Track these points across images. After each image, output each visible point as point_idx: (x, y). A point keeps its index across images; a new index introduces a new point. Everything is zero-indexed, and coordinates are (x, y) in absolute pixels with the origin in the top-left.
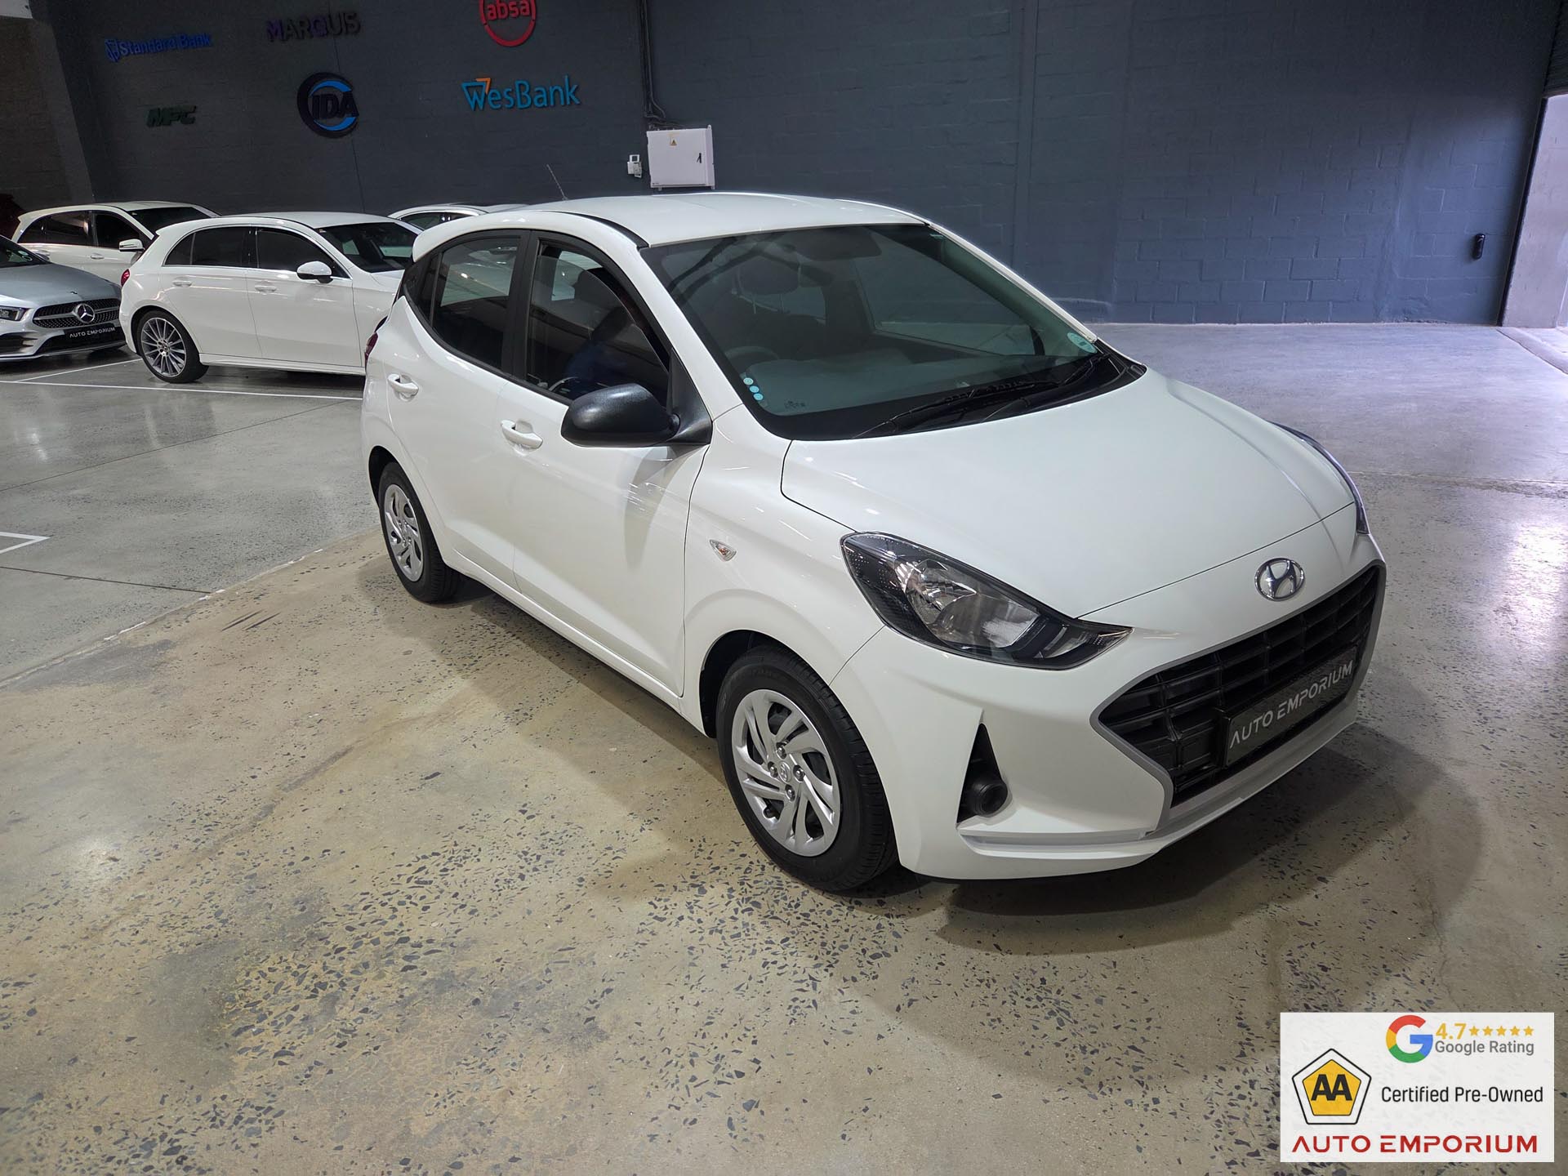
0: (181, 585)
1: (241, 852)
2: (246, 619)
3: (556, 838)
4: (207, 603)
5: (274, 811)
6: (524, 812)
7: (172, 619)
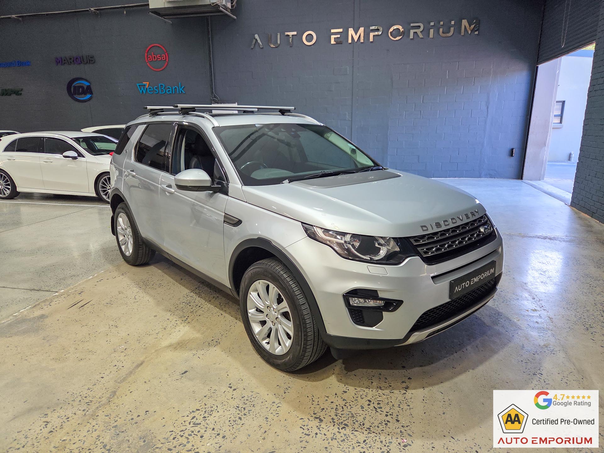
0: (43, 288)
1: (107, 415)
2: (77, 303)
3: (249, 399)
4: (57, 297)
5: (117, 393)
6: (231, 387)
7: (43, 304)
